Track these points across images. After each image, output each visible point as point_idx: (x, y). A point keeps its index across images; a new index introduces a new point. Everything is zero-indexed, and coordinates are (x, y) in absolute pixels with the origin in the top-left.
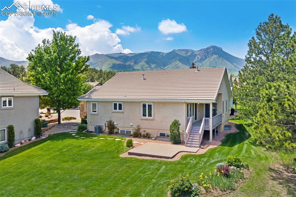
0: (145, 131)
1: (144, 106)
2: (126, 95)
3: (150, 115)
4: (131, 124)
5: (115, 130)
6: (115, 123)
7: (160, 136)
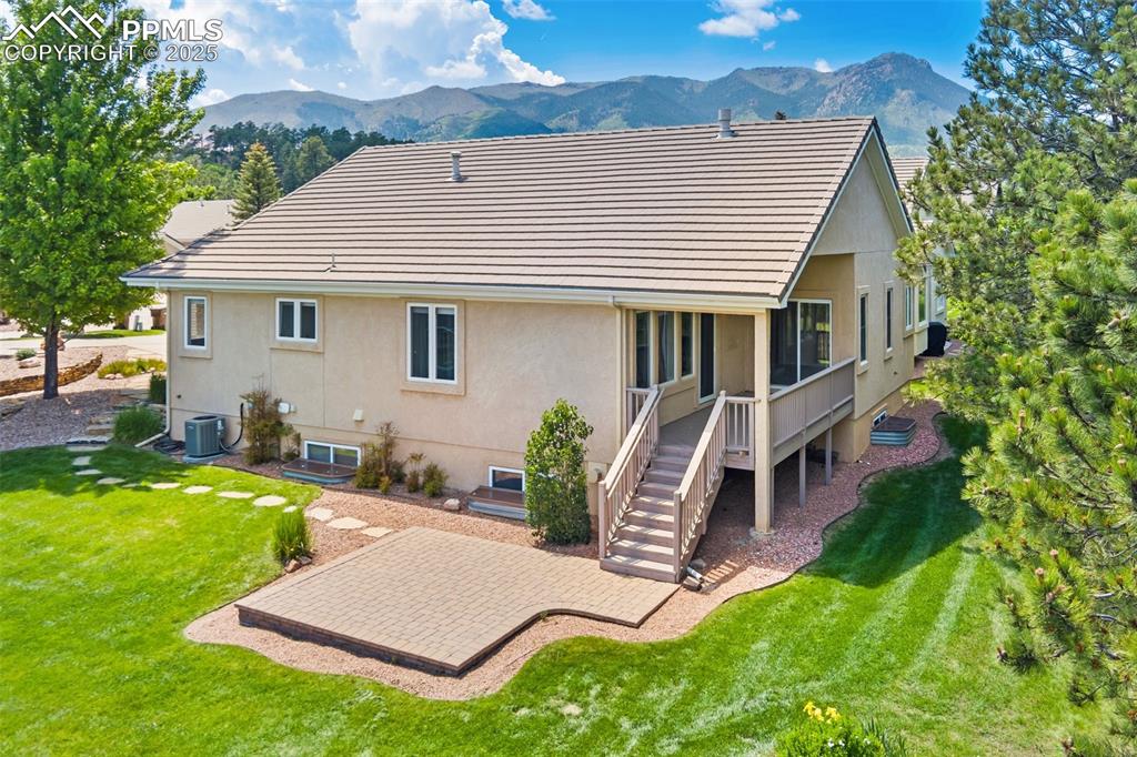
0: (417, 458)
1: (419, 319)
2: (337, 259)
3: (445, 372)
4: (358, 415)
5: (286, 444)
6: (284, 408)
7: (495, 484)
